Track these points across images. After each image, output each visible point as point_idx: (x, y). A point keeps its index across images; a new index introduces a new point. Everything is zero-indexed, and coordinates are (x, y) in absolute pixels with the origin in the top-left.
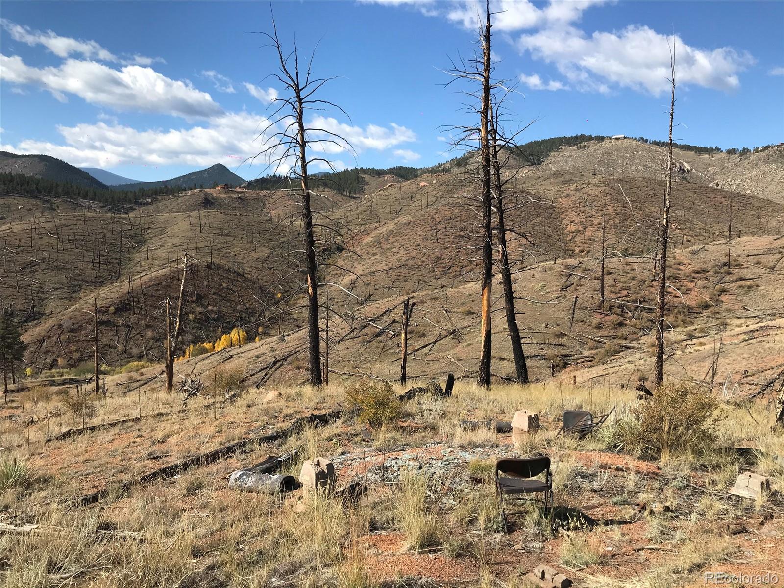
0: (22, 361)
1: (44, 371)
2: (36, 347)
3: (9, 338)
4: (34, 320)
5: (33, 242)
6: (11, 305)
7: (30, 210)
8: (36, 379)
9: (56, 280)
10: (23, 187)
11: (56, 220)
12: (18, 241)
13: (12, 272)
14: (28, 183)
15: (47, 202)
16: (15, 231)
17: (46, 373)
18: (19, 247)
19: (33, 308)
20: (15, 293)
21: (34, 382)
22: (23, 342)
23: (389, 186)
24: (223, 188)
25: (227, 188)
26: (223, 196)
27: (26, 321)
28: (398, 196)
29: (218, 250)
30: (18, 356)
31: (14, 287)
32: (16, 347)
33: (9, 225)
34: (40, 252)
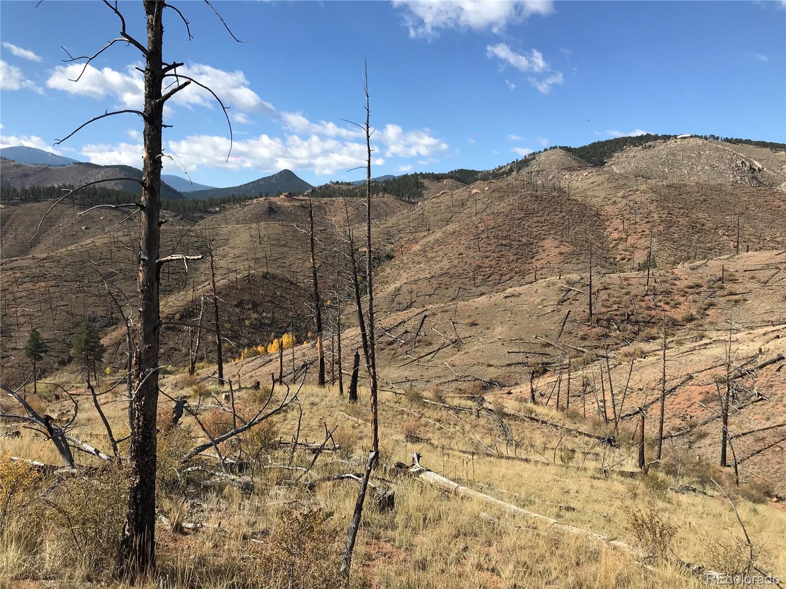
0: (102, 361)
1: (120, 371)
2: (114, 349)
3: (91, 342)
4: (112, 325)
5: (113, 254)
6: (94, 312)
7: (111, 220)
8: (113, 377)
9: (130, 289)
10: (105, 199)
11: (132, 233)
12: (99, 254)
13: (95, 282)
14: (110, 195)
15: (126, 212)
16: (97, 244)
17: (122, 372)
18: (101, 259)
19: (111, 314)
20: (97, 301)
21: (112, 380)
22: (103, 345)
23: (442, 194)
24: (287, 196)
25: (290, 196)
26: (286, 204)
27: (106, 326)
28: (450, 203)
29: (275, 260)
30: (99, 358)
31: (96, 296)
32: (97, 350)
33: (92, 239)
34: (118, 264)
